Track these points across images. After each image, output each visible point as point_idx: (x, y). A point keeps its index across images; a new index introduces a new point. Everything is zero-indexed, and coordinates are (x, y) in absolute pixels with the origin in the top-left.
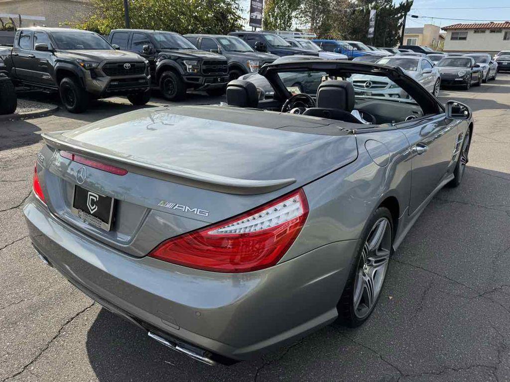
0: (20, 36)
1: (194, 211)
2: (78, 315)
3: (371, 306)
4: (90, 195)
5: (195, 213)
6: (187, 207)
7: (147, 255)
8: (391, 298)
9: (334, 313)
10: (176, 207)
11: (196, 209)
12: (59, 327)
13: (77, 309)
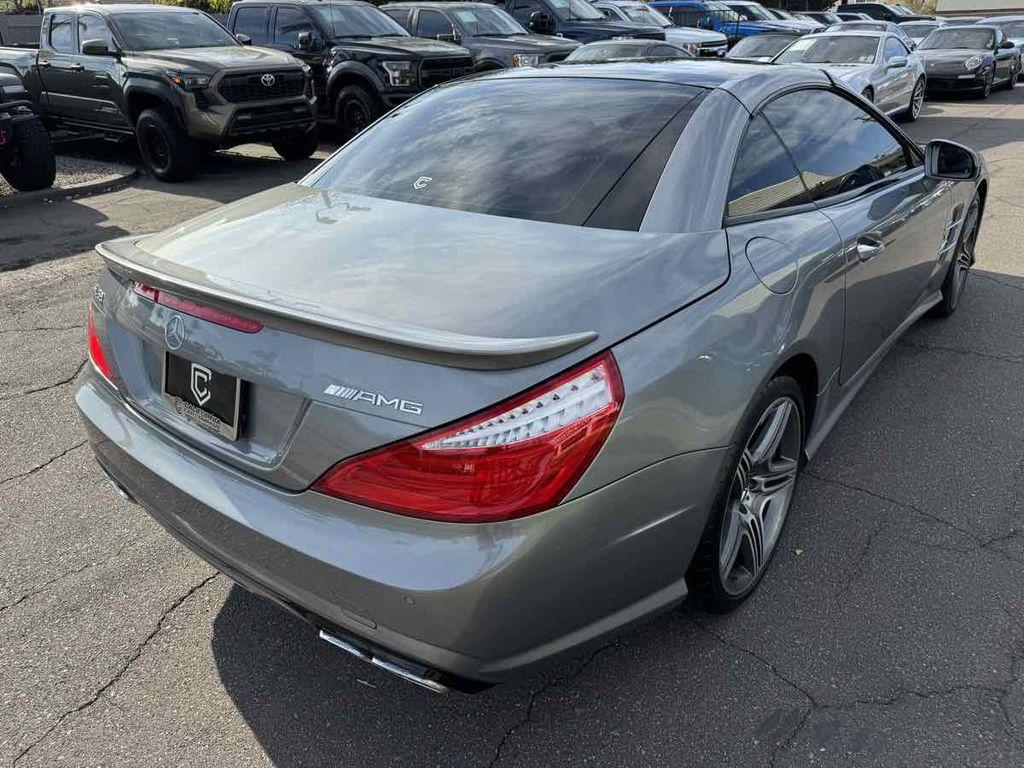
0: (51, 24)
1: (394, 403)
2: (191, 592)
3: (758, 570)
4: (196, 369)
5: (396, 406)
6: (380, 397)
7: (309, 488)
8: (798, 552)
9: (679, 589)
10: (359, 396)
11: (397, 401)
12: (157, 616)
13: (190, 583)
